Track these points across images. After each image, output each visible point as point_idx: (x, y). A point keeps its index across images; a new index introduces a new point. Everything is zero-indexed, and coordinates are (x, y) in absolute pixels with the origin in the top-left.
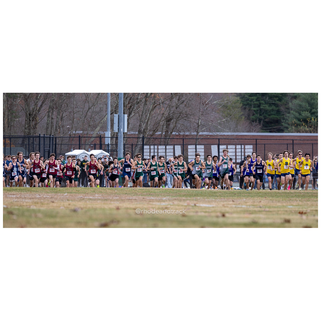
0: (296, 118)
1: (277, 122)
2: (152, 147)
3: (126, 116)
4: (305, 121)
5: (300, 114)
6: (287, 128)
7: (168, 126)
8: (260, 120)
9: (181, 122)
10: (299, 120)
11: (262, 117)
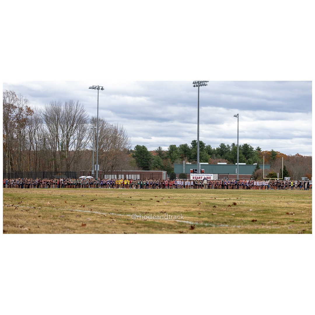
0: (154, 166)
1: (147, 167)
2: (107, 175)
3: (99, 165)
4: (156, 167)
5: (155, 165)
6: (151, 169)
7: (112, 168)
8: (142, 167)
9: (116, 167)
10: (155, 167)
11: (143, 166)
